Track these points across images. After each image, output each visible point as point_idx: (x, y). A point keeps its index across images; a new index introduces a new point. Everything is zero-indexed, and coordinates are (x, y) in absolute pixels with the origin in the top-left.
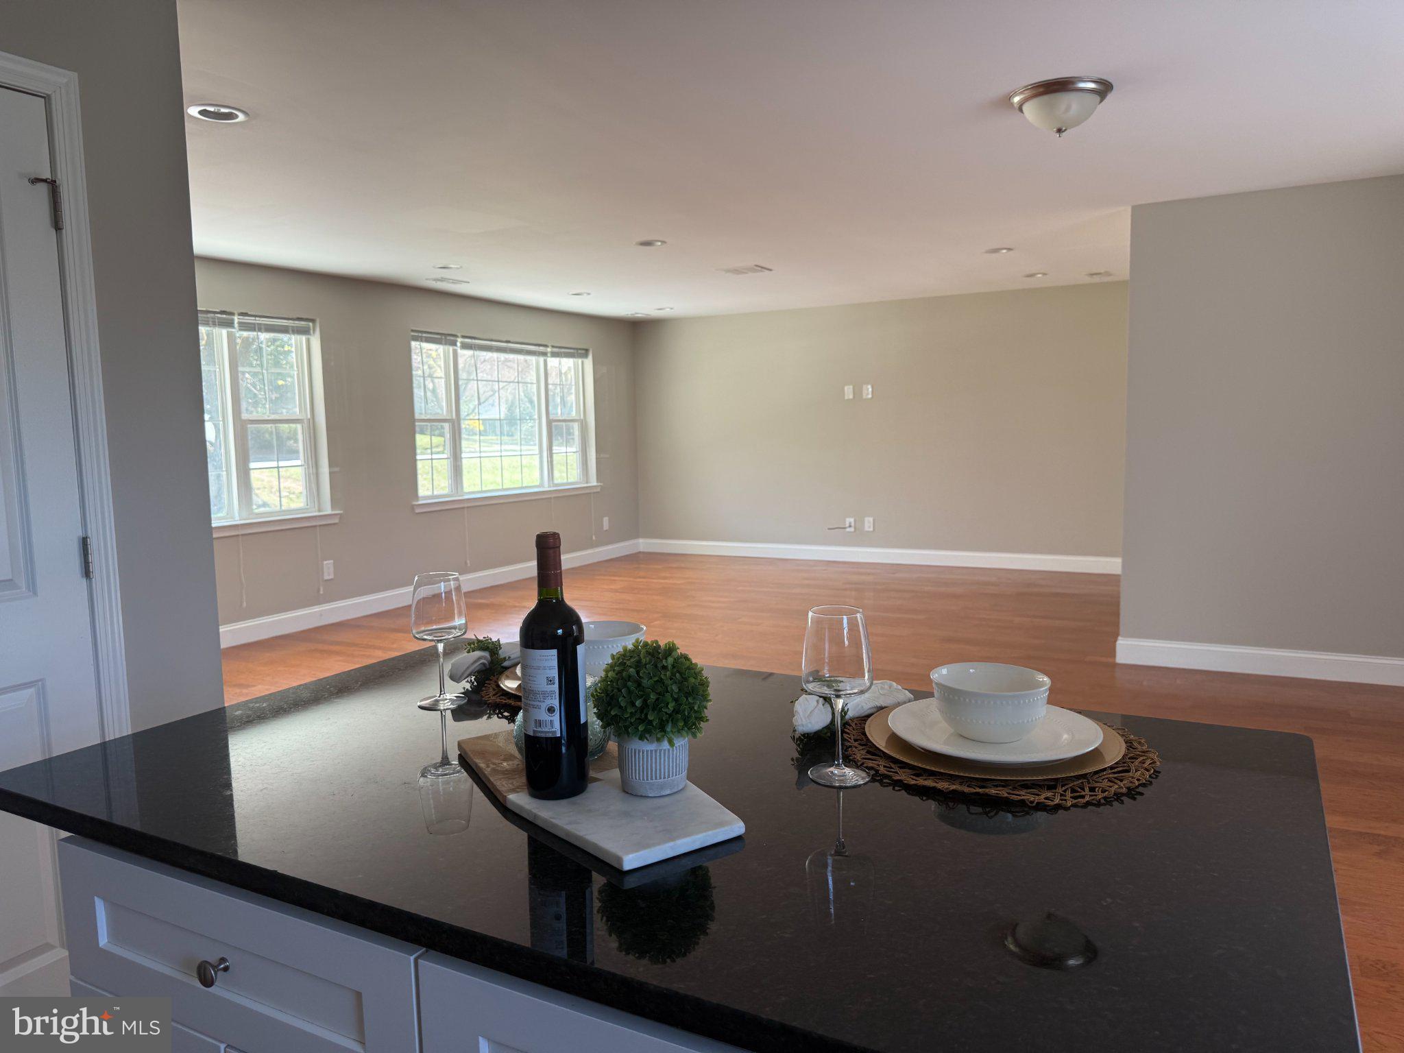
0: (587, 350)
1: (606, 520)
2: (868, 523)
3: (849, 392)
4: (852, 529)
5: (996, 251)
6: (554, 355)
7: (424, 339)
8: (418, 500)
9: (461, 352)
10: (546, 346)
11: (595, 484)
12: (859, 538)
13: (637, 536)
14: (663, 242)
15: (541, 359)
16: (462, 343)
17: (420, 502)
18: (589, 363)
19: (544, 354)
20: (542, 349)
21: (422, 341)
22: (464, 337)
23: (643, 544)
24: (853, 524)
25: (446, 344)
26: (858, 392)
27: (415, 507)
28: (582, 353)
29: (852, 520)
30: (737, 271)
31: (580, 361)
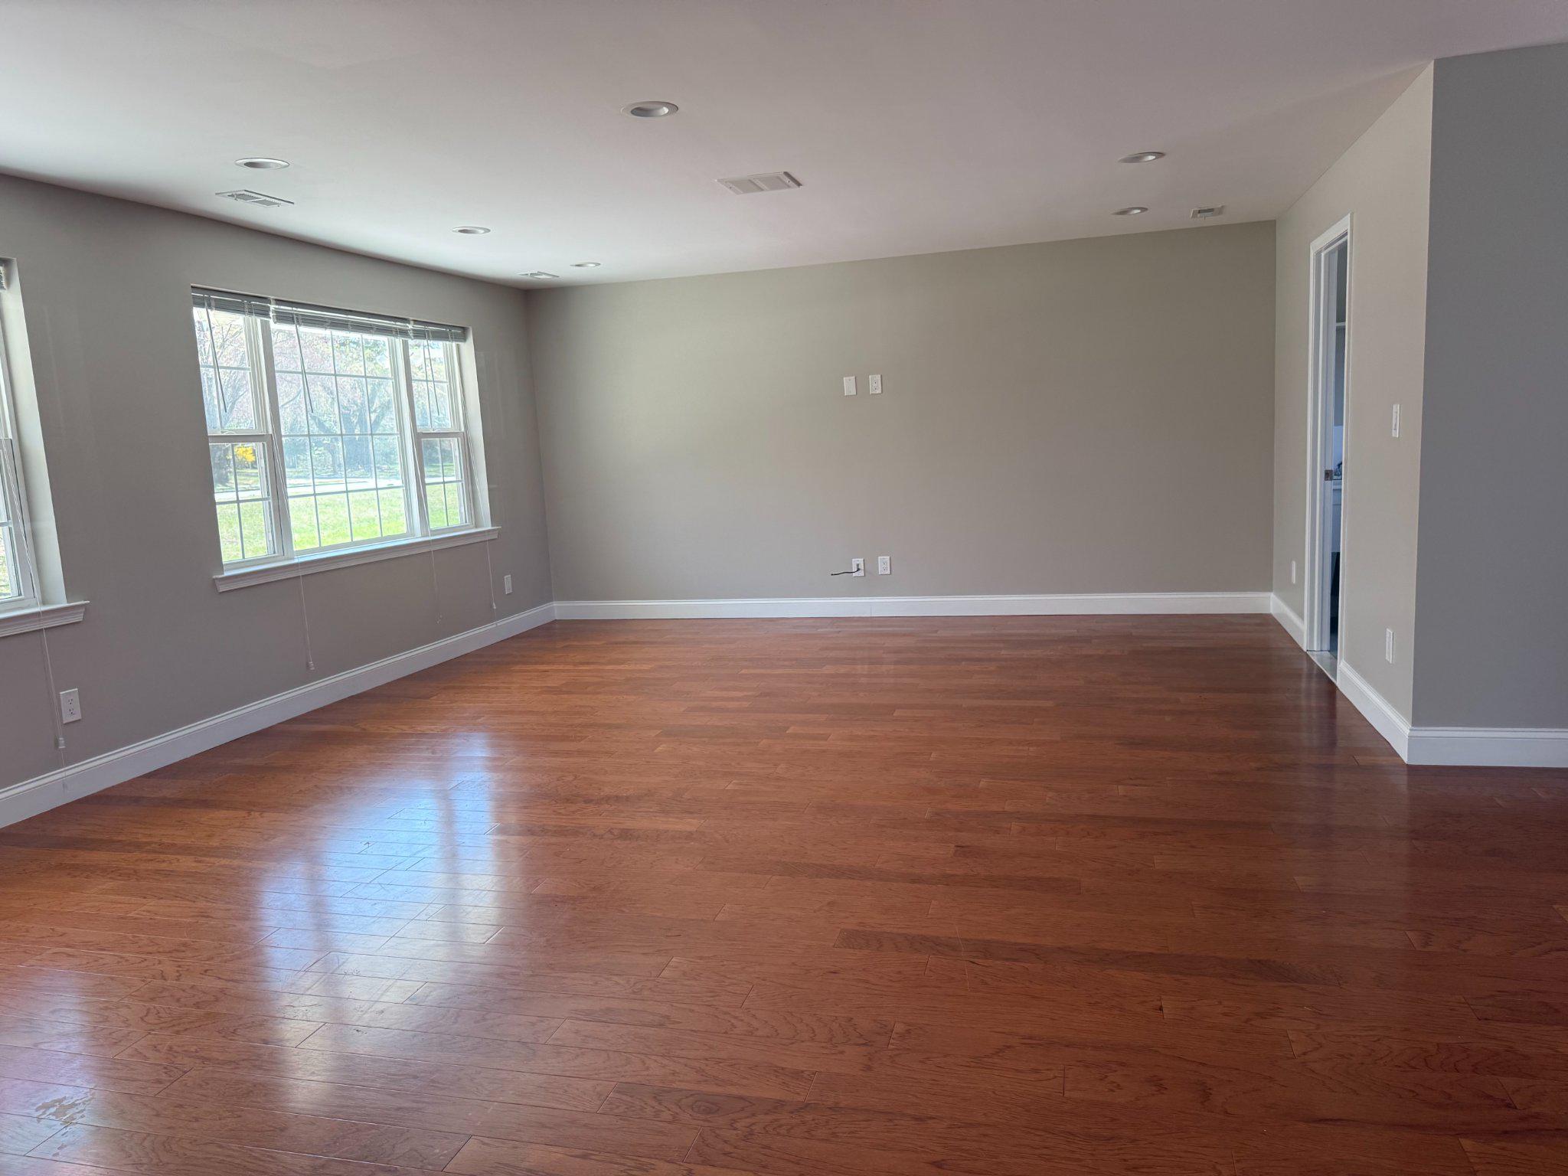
0: (464, 329)
1: (508, 578)
2: (883, 564)
3: (849, 386)
4: (861, 573)
5: (1137, 158)
6: (419, 335)
7: (213, 303)
8: (222, 571)
9: (274, 326)
10: (405, 320)
11: (490, 528)
12: (872, 584)
13: (550, 599)
14: (674, 108)
15: (398, 341)
16: (276, 312)
17: (226, 574)
18: (468, 348)
19: (403, 333)
20: (399, 325)
21: (210, 306)
22: (279, 302)
23: (561, 609)
24: (862, 567)
25: (250, 313)
26: (861, 384)
27: (217, 582)
28: (459, 333)
29: (861, 561)
30: (748, 185)
31: (454, 344)
